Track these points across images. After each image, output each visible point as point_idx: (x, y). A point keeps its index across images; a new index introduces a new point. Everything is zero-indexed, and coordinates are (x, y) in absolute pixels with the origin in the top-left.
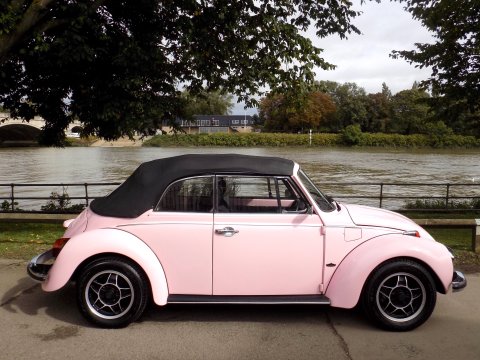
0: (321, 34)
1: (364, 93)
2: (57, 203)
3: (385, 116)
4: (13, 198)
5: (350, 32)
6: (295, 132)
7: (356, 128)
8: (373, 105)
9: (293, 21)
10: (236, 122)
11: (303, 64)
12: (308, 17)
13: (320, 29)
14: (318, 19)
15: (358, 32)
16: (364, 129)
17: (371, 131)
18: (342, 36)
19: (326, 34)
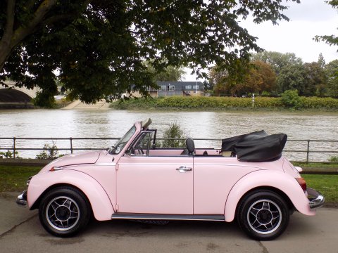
0: (257, 21)
1: (302, 62)
2: (48, 153)
3: (320, 82)
4: (14, 149)
5: (280, 19)
6: (240, 96)
7: (294, 92)
8: (309, 72)
9: (234, 11)
10: (188, 87)
11: (242, 47)
12: (247, 9)
13: (256, 17)
14: (254, 10)
15: (288, 19)
16: (301, 94)
17: (307, 95)
18: (274, 23)
19: (261, 21)
